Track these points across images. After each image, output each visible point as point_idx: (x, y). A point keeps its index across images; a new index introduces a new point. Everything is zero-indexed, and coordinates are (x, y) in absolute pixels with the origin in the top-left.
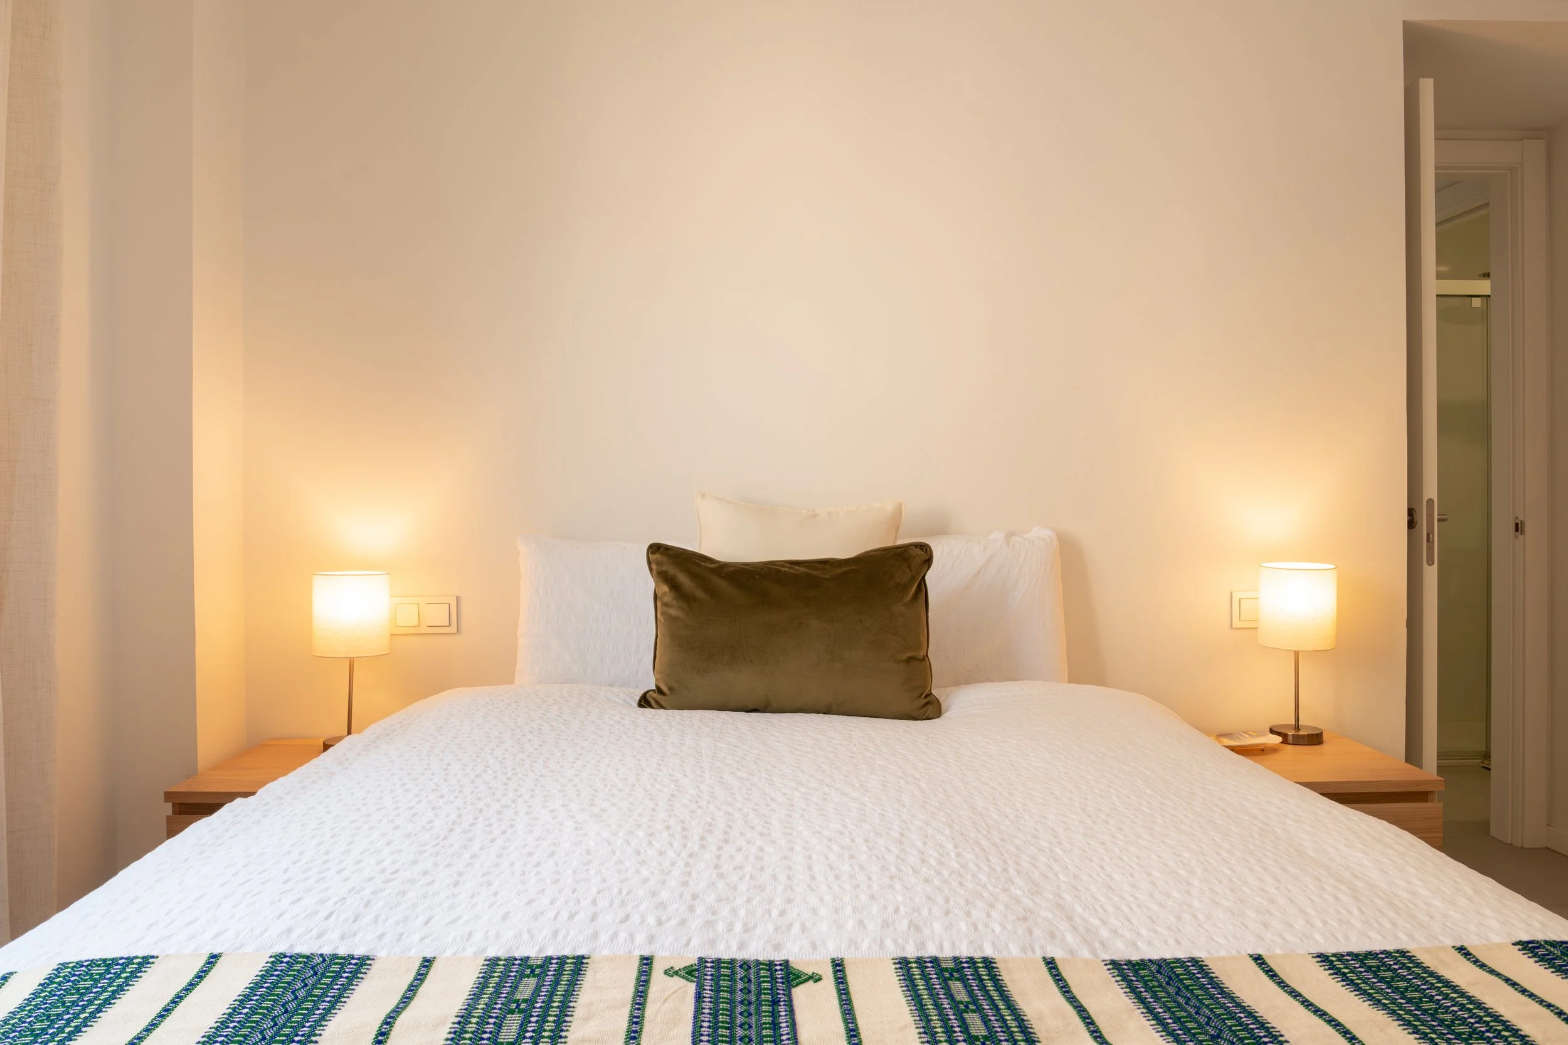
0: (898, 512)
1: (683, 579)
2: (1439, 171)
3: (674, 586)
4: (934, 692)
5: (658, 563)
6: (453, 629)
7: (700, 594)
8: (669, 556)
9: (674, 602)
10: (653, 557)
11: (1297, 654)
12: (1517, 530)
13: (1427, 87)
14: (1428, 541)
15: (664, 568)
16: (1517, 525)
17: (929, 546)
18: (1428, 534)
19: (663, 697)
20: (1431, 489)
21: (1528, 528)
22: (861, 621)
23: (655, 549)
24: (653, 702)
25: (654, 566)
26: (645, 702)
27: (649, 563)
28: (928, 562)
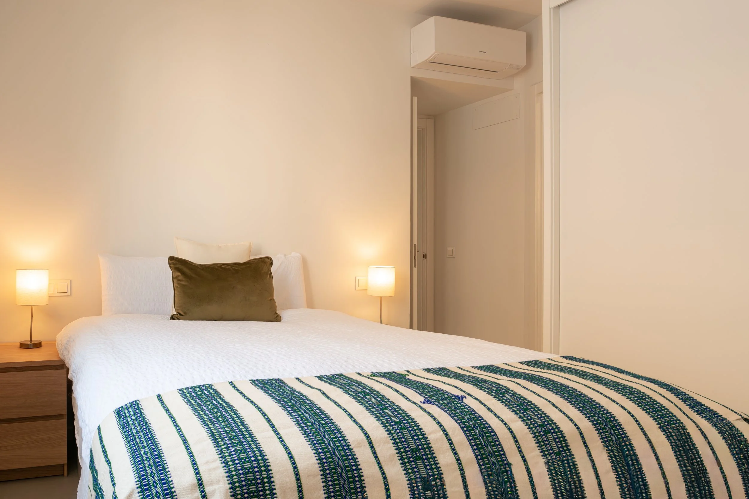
0: (250, 247)
1: (186, 270)
2: (419, 129)
3: (183, 273)
4: (277, 312)
5: (174, 264)
6: (69, 294)
7: (193, 275)
8: (178, 261)
9: (184, 279)
10: (171, 262)
11: (381, 298)
12: (424, 257)
13: (416, 99)
14: (415, 259)
15: (177, 266)
16: (424, 255)
17: (271, 258)
18: (414, 256)
19: (181, 316)
20: (416, 242)
21: (428, 256)
22: (255, 286)
23: (171, 259)
24: (175, 318)
25: (172, 265)
26: (172, 318)
27: (170, 264)
28: (271, 264)
